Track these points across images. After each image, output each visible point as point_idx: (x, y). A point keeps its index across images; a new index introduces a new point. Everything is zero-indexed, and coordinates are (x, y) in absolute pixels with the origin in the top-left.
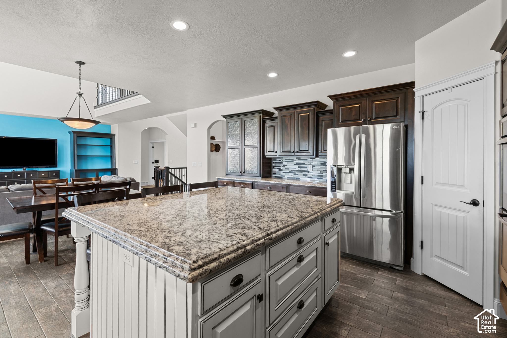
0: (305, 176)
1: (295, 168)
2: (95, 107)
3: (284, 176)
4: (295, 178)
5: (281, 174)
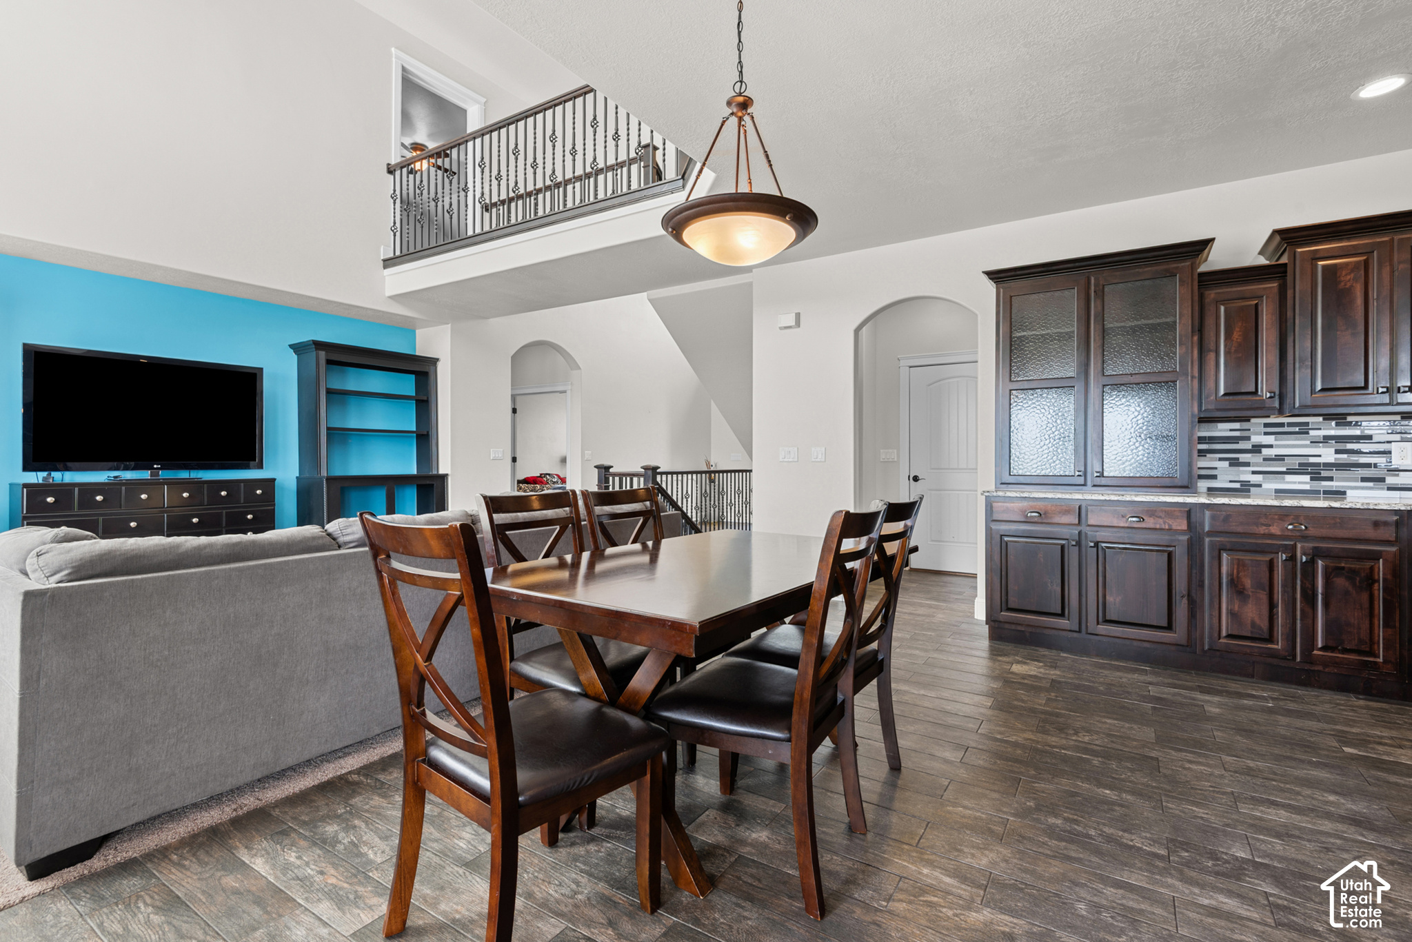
0: (1371, 484)
1: (1320, 456)
2: (384, 261)
3: (1260, 486)
4: (1318, 492)
5: (1241, 479)
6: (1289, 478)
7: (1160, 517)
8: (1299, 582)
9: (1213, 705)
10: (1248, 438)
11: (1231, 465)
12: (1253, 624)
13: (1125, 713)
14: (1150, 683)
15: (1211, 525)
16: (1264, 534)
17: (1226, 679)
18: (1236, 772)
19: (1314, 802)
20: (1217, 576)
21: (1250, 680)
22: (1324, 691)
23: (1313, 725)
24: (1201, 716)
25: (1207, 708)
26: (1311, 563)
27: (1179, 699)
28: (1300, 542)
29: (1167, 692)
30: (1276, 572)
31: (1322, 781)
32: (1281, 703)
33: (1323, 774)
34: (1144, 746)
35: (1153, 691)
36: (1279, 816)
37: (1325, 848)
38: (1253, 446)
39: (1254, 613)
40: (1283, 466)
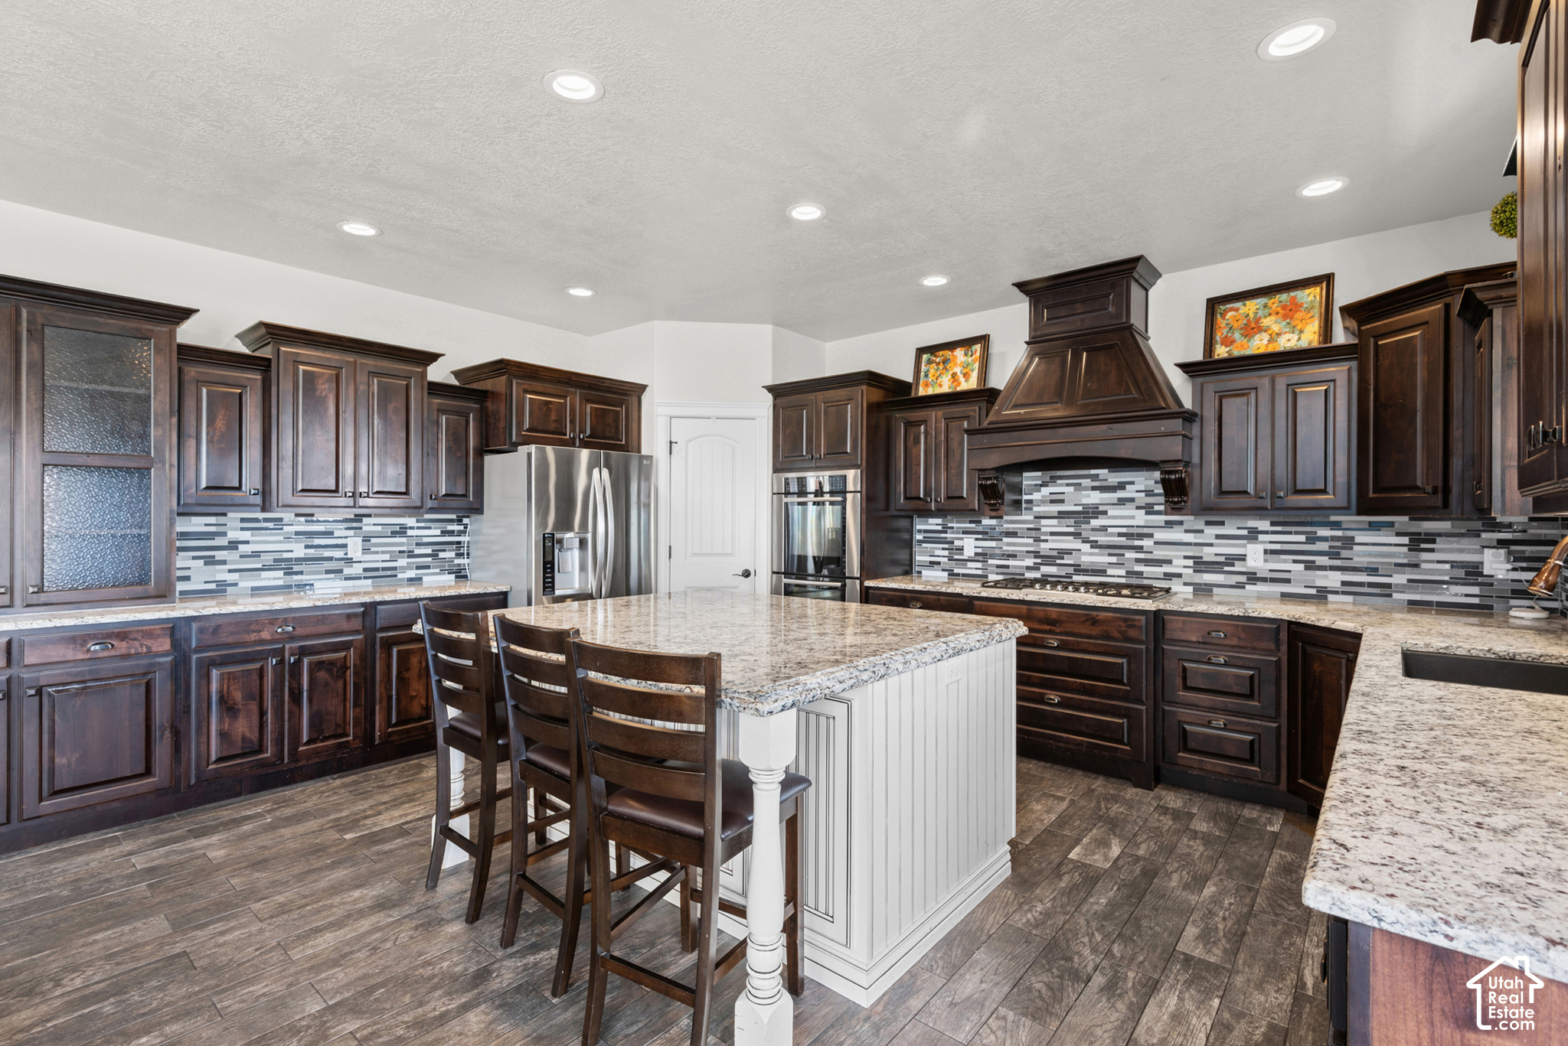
0: (332, 576)
1: (292, 551)
3: (236, 585)
4: (290, 587)
5: (217, 579)
6: (264, 574)
7: (135, 639)
8: (287, 684)
9: (215, 847)
10: (224, 534)
11: (206, 564)
12: (244, 738)
13: (118, 914)
14: (131, 853)
15: (198, 640)
16: (255, 641)
17: (215, 808)
18: (271, 917)
19: (347, 907)
20: (206, 696)
21: (238, 799)
22: (307, 783)
23: (312, 824)
24: (208, 870)
25: (211, 854)
26: (299, 662)
27: (175, 858)
28: (288, 642)
29: (156, 856)
30: (265, 679)
31: (343, 881)
32: (278, 813)
33: (340, 874)
34: (161, 945)
35: (140, 862)
36: (327, 941)
37: (372, 949)
38: (229, 542)
39: (244, 727)
40: (259, 563)
